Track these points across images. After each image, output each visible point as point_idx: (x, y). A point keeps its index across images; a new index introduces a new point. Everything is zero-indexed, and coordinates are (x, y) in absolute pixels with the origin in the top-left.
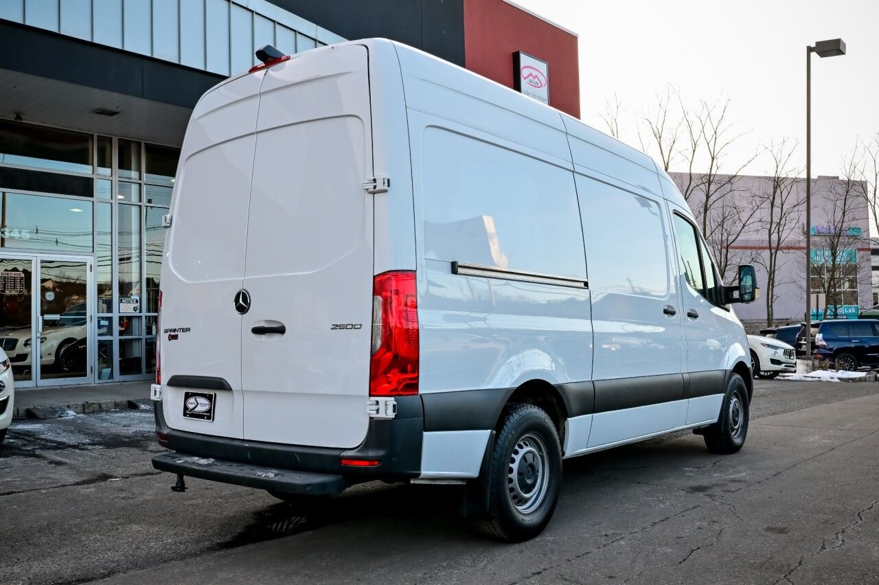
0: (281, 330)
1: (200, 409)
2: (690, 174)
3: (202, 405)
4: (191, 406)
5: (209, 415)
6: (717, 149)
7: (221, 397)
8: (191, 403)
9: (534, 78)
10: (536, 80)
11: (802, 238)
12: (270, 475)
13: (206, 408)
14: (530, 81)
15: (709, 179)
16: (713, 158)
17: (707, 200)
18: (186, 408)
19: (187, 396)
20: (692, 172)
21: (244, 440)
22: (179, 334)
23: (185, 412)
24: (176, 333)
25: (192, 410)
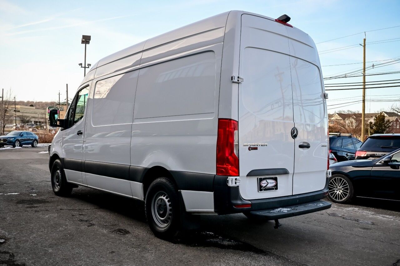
1: (270, 185)
3: (271, 183)
4: (264, 185)
5: (276, 187)
7: (280, 178)
8: (264, 184)
13: (274, 184)
18: (261, 187)
19: (260, 180)
21: (292, 196)
22: (258, 147)
23: (261, 188)
24: (256, 146)
25: (265, 187)
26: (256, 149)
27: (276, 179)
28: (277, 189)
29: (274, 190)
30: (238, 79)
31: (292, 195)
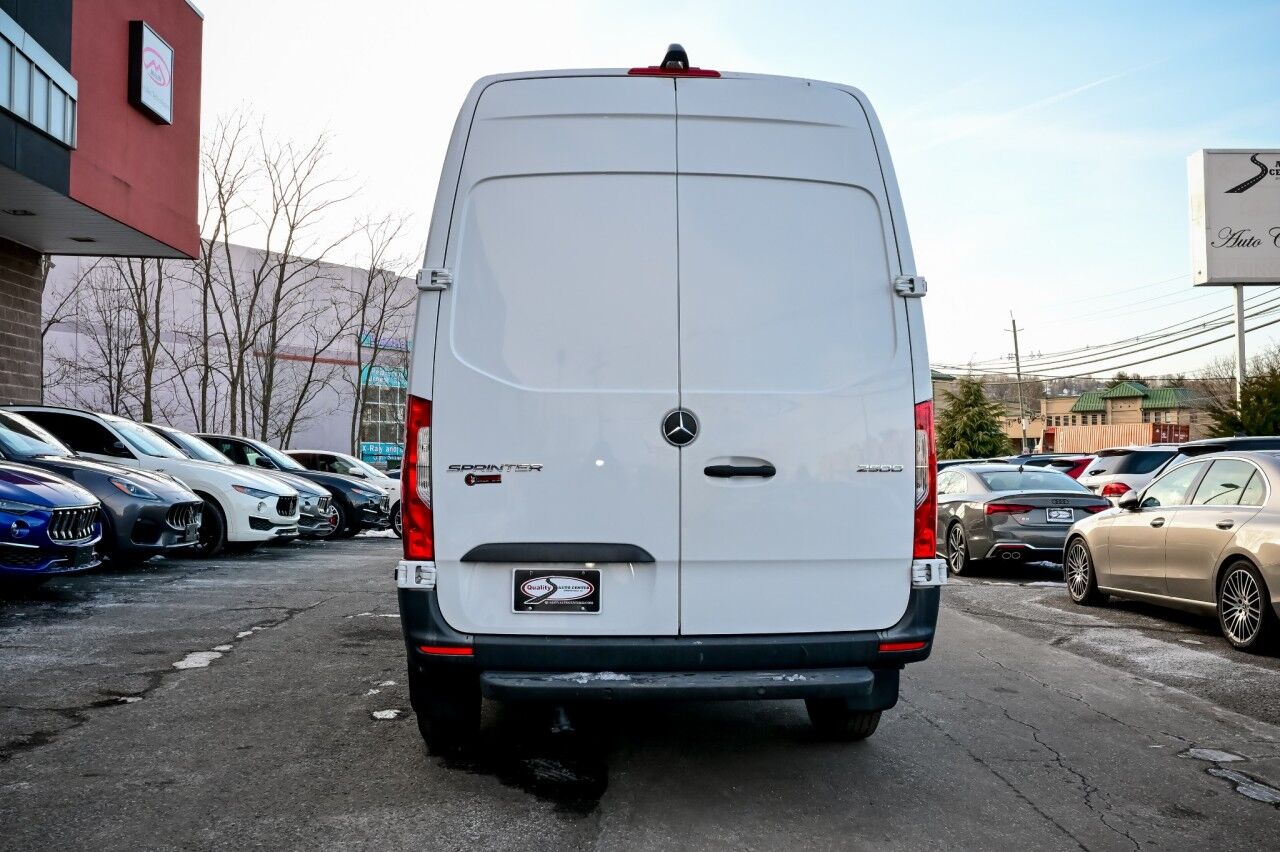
0: (767, 471)
1: (562, 596)
2: (268, 253)
3: (571, 589)
4: (536, 593)
5: (592, 603)
6: (299, 216)
8: (536, 588)
9: (157, 68)
10: (158, 73)
11: (355, 349)
12: (796, 678)
13: (583, 592)
14: (152, 72)
15: (284, 261)
16: (292, 228)
17: (280, 286)
18: (521, 597)
19: (521, 578)
20: (270, 250)
21: (679, 637)
22: (504, 474)
23: (521, 603)
24: (495, 472)
25: (538, 599)
26: (496, 479)
27: (593, 578)
28: (595, 607)
29: (581, 610)
30: (435, 278)
31: (676, 633)
